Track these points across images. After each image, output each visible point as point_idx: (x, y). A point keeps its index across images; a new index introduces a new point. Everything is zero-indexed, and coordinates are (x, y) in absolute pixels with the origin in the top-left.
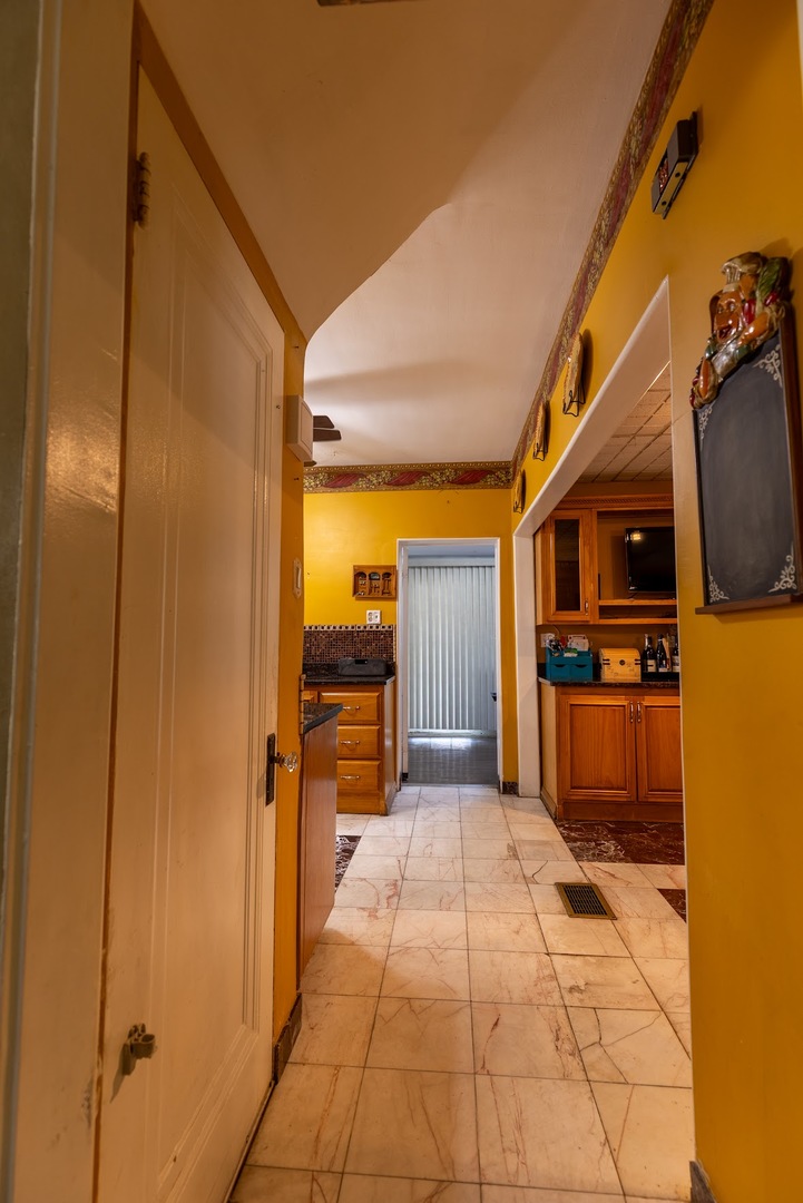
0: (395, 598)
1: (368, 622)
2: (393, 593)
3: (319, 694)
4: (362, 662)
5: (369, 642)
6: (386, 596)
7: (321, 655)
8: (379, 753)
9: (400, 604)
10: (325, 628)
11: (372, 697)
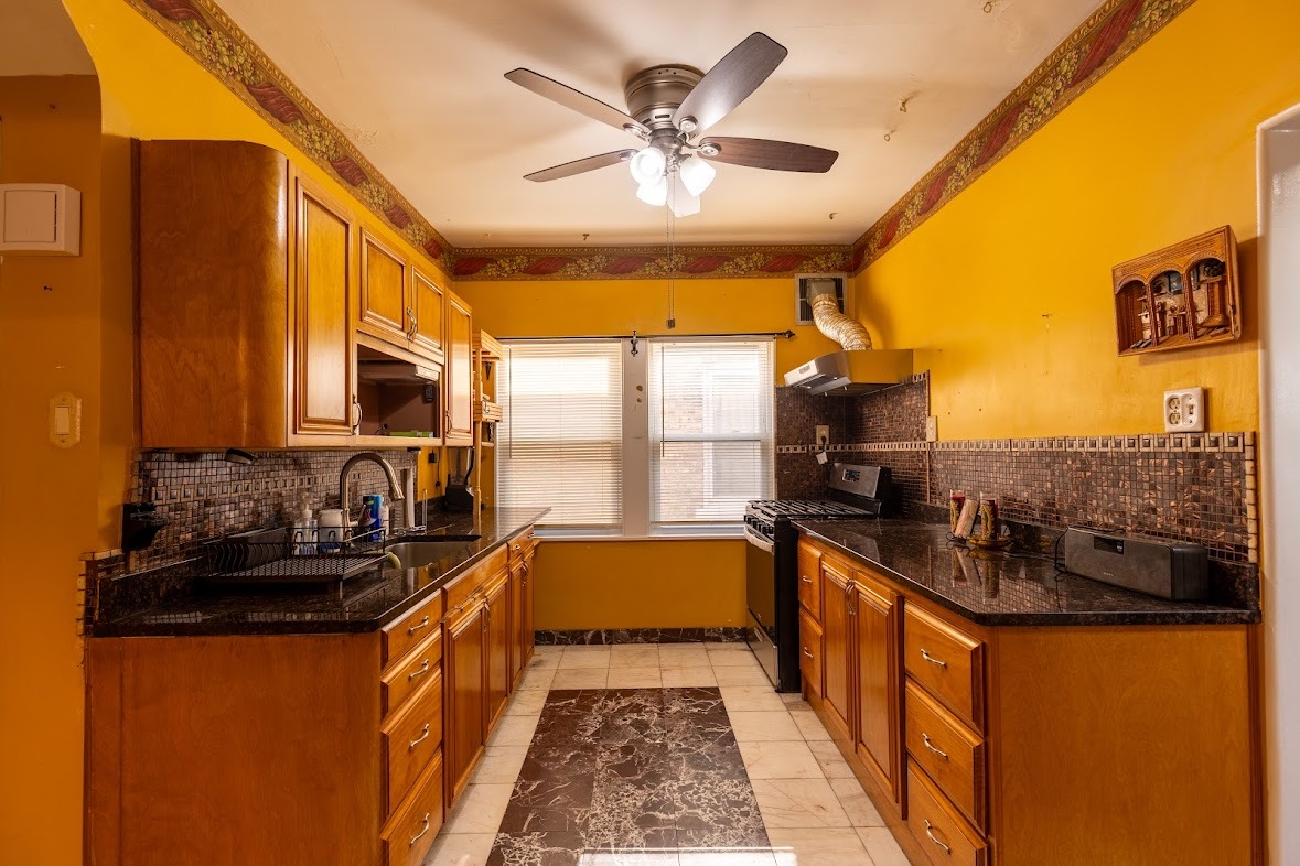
1: (1168, 428)
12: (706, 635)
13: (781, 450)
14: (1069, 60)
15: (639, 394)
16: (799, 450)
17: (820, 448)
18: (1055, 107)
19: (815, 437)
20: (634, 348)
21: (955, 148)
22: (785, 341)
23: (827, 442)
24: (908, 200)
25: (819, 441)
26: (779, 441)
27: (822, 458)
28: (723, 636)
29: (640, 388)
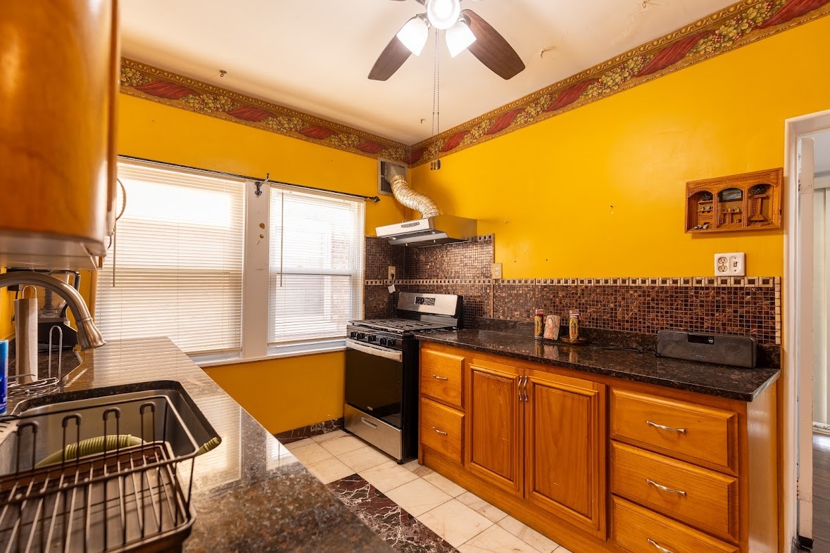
0: (781, 228)
1: (717, 273)
2: (776, 220)
3: (608, 389)
4: (703, 340)
5: (719, 307)
6: (758, 226)
7: (633, 320)
8: (731, 530)
9: (793, 239)
10: (639, 283)
11: (715, 419)
12: (312, 430)
13: (367, 282)
14: (636, 61)
15: (261, 231)
16: (378, 283)
17: (390, 282)
18: (622, 86)
19: (387, 276)
20: (258, 189)
21: (526, 97)
22: (372, 204)
23: (394, 278)
24: (476, 123)
25: (390, 277)
26: (367, 277)
27: (392, 289)
28: (325, 429)
29: (262, 226)
